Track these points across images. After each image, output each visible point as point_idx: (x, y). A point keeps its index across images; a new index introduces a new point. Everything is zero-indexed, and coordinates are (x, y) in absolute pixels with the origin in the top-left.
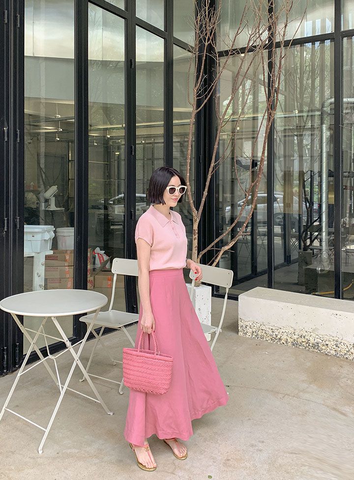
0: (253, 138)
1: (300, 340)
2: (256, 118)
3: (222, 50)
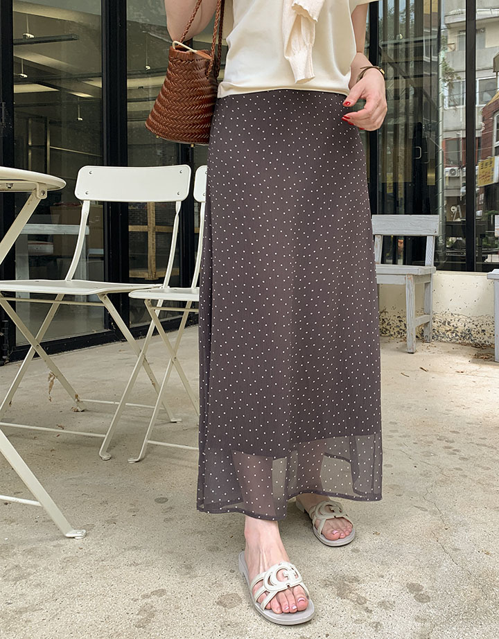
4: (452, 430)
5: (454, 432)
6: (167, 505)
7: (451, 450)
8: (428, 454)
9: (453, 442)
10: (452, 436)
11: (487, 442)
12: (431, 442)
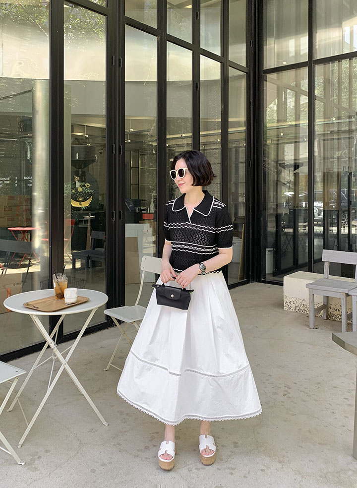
0: (296, 142)
1: (335, 313)
2: (298, 125)
3: (268, 68)
4: (294, 382)
5: (296, 383)
7: (286, 393)
8: (275, 393)
9: (290, 388)
10: (292, 385)
11: (305, 391)
12: (280, 388)
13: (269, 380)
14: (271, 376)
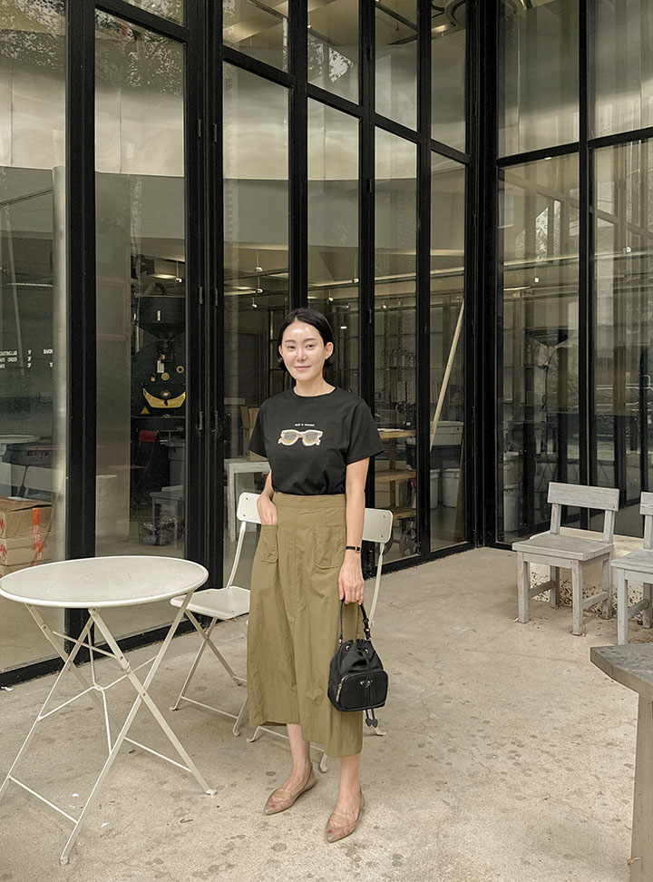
2: (566, 262)
3: (507, 155)
4: (533, 733)
5: (534, 737)
6: (273, 777)
7: (513, 755)
8: (489, 757)
9: (523, 746)
10: (527, 740)
11: (551, 750)
12: (504, 745)
13: (483, 730)
14: (489, 722)
